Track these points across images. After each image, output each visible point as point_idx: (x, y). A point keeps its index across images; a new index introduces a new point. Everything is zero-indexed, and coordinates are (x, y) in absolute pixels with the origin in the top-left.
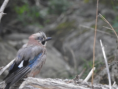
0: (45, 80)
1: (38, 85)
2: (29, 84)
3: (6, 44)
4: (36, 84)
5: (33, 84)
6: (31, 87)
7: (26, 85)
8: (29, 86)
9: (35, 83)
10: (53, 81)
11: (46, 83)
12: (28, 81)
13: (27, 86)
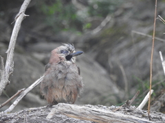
0: (83, 107)
1: (73, 114)
2: (60, 113)
4: (70, 113)
5: (66, 112)
6: (63, 116)
7: (56, 114)
8: (60, 116)
9: (68, 111)
10: (94, 108)
11: (83, 111)
12: (59, 108)
13: (58, 116)
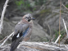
0: (32, 43)
1: (28, 46)
2: (22, 46)
3: (11, 23)
4: (27, 45)
5: (25, 45)
6: (24, 47)
7: (21, 46)
8: (23, 47)
9: (26, 45)
10: (37, 43)
12: (22, 43)
13: (22, 47)
